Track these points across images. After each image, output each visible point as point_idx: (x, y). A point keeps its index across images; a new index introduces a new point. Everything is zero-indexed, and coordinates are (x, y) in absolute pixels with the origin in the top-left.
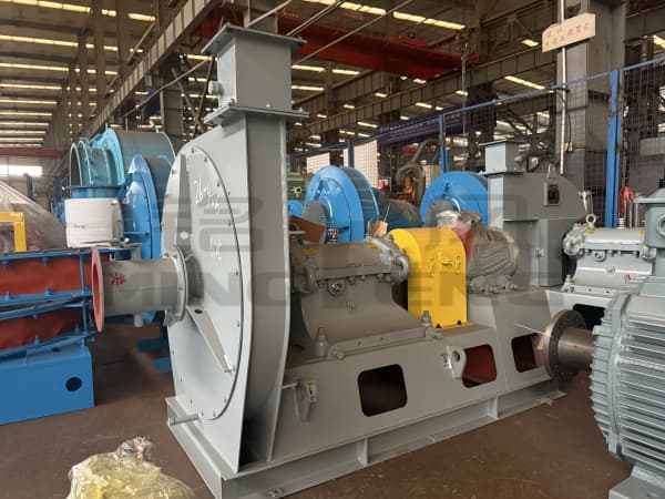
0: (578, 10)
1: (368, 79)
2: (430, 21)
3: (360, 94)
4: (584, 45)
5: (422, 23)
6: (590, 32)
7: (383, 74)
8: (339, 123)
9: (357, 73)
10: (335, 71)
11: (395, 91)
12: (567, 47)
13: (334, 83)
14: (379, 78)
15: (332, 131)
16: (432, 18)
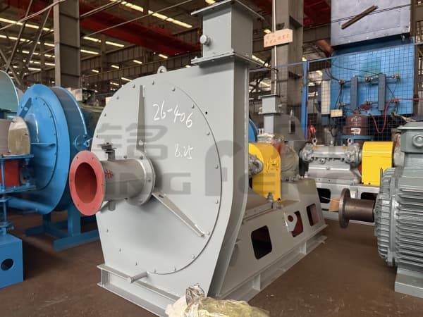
0: (283, 26)
1: (131, 50)
2: (170, 20)
3: (126, 59)
4: (287, 46)
5: (165, 20)
6: (290, 39)
7: (141, 48)
8: (110, 77)
9: (122, 46)
10: (107, 43)
11: (150, 60)
12: (278, 46)
13: (107, 50)
14: (139, 50)
15: (106, 81)
16: (172, 18)
